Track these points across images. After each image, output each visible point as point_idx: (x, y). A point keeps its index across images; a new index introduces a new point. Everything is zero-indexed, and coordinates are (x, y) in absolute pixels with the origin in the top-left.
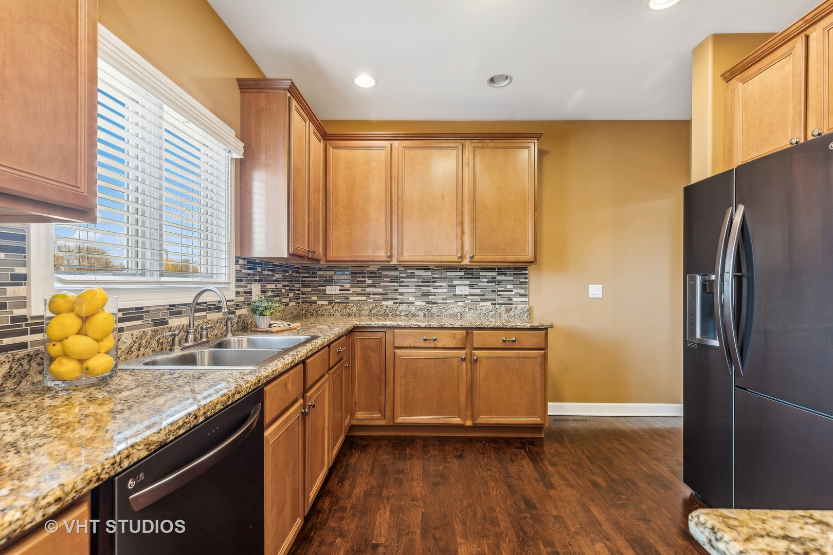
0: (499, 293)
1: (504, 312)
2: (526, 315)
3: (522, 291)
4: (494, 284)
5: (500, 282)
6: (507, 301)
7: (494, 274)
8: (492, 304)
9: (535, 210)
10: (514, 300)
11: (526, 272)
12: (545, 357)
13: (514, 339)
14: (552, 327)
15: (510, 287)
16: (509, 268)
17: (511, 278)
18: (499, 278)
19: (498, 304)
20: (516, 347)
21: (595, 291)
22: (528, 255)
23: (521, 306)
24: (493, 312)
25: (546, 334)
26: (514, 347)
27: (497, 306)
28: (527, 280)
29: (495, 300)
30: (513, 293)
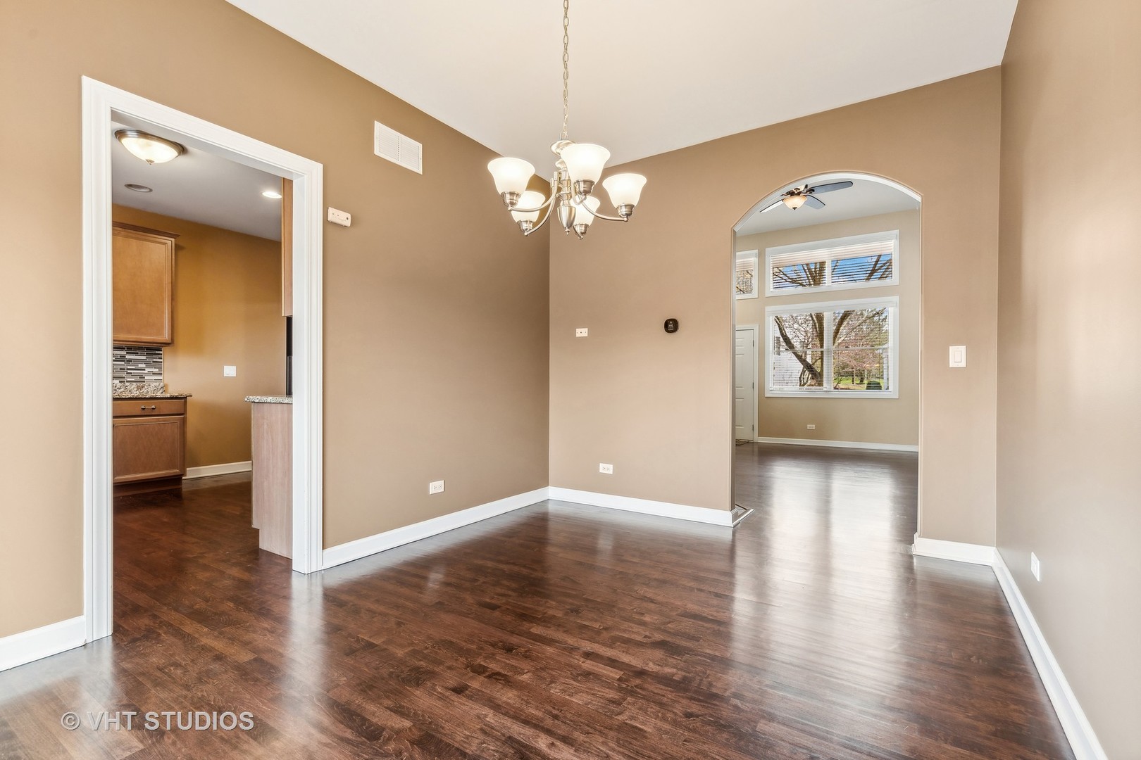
0: (129, 371)
1: (135, 389)
2: (161, 391)
3: (156, 370)
4: (123, 363)
5: (130, 361)
6: (138, 379)
7: (123, 353)
8: (120, 382)
9: (172, 299)
10: (146, 378)
11: (161, 352)
12: (184, 421)
13: (153, 407)
14: (191, 396)
15: (141, 366)
16: (141, 348)
17: (144, 358)
18: (128, 357)
19: (128, 382)
20: (156, 413)
21: (230, 371)
22: (166, 337)
23: (153, 385)
24: (123, 390)
25: (186, 402)
26: (153, 414)
27: (127, 384)
28: (161, 360)
29: (124, 378)
30: (146, 372)
